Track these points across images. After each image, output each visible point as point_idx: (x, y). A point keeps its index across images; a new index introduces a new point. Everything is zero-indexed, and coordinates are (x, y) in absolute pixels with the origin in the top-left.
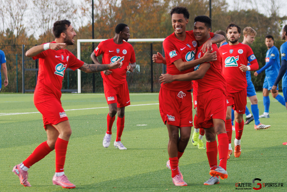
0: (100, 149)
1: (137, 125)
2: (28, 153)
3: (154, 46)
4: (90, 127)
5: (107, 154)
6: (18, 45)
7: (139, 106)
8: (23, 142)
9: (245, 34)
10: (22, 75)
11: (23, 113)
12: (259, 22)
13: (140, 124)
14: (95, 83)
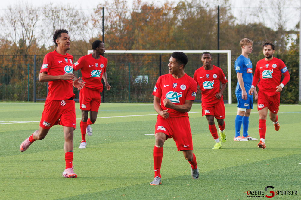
0: (109, 157)
1: (146, 134)
2: (39, 161)
3: (162, 57)
4: (99, 136)
5: (116, 163)
6: (29, 55)
7: (148, 116)
8: (34, 149)
9: (242, 45)
10: (33, 84)
11: (34, 122)
12: (265, 35)
13: (148, 134)
14: (105, 93)
